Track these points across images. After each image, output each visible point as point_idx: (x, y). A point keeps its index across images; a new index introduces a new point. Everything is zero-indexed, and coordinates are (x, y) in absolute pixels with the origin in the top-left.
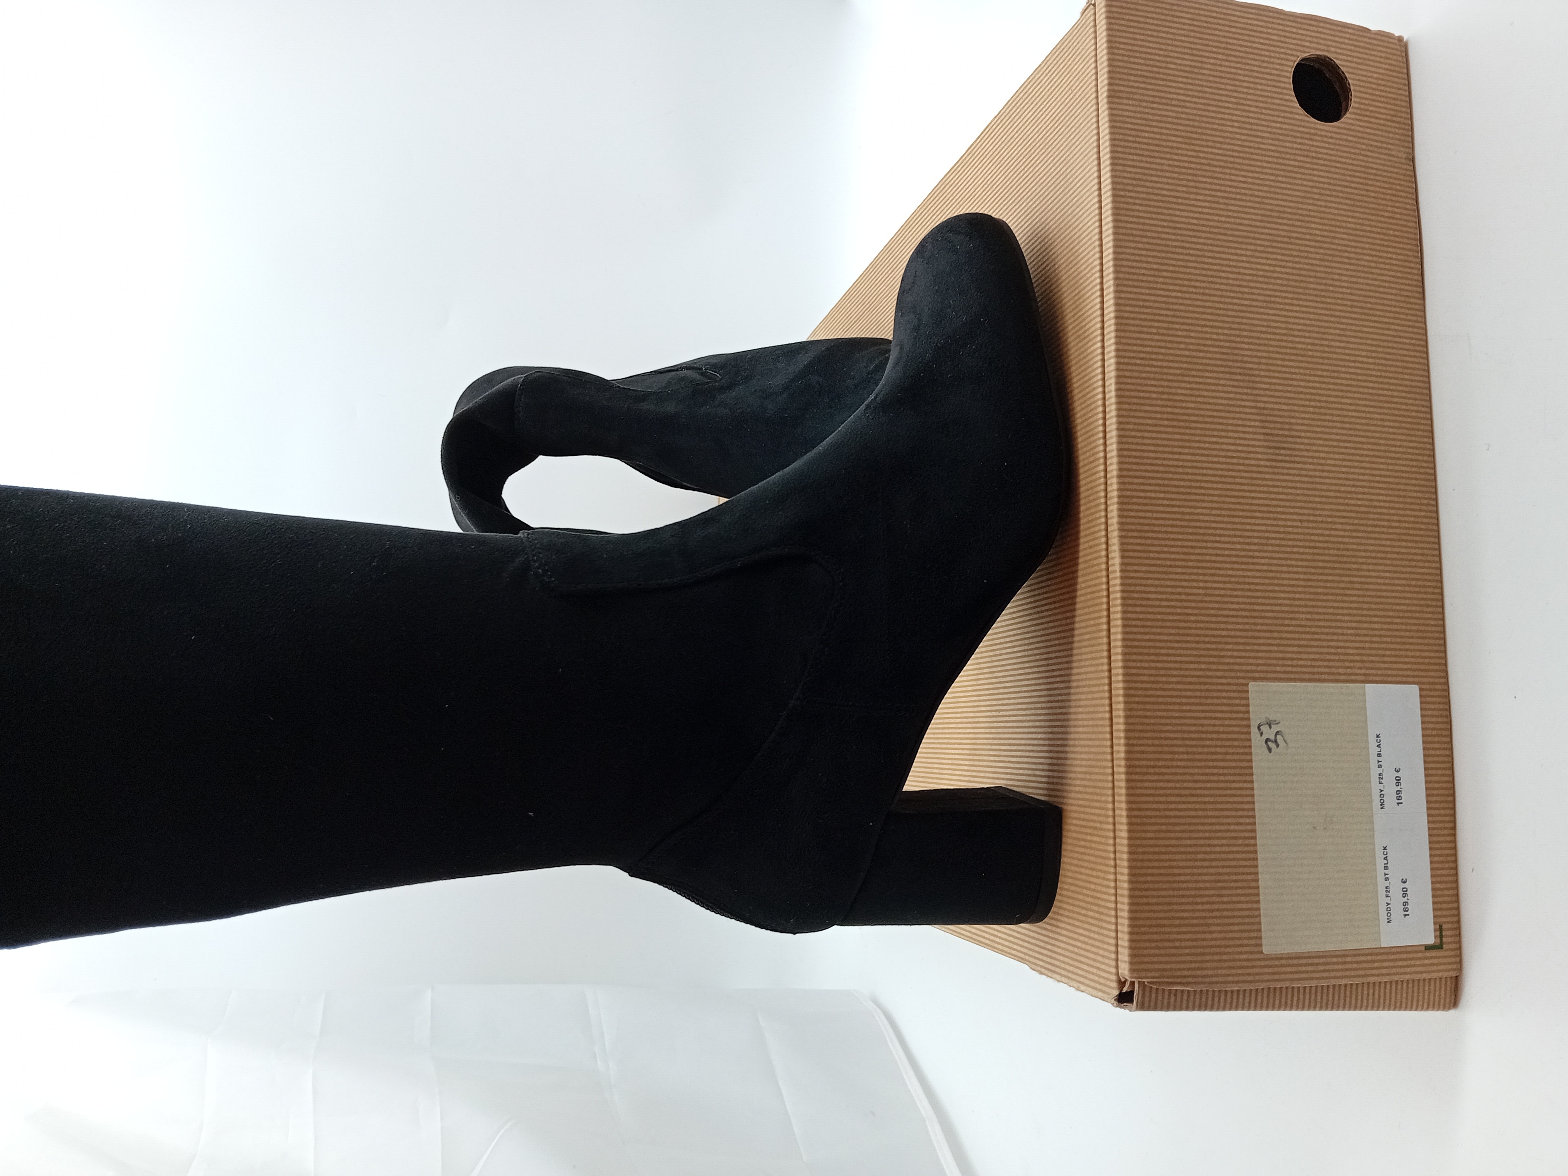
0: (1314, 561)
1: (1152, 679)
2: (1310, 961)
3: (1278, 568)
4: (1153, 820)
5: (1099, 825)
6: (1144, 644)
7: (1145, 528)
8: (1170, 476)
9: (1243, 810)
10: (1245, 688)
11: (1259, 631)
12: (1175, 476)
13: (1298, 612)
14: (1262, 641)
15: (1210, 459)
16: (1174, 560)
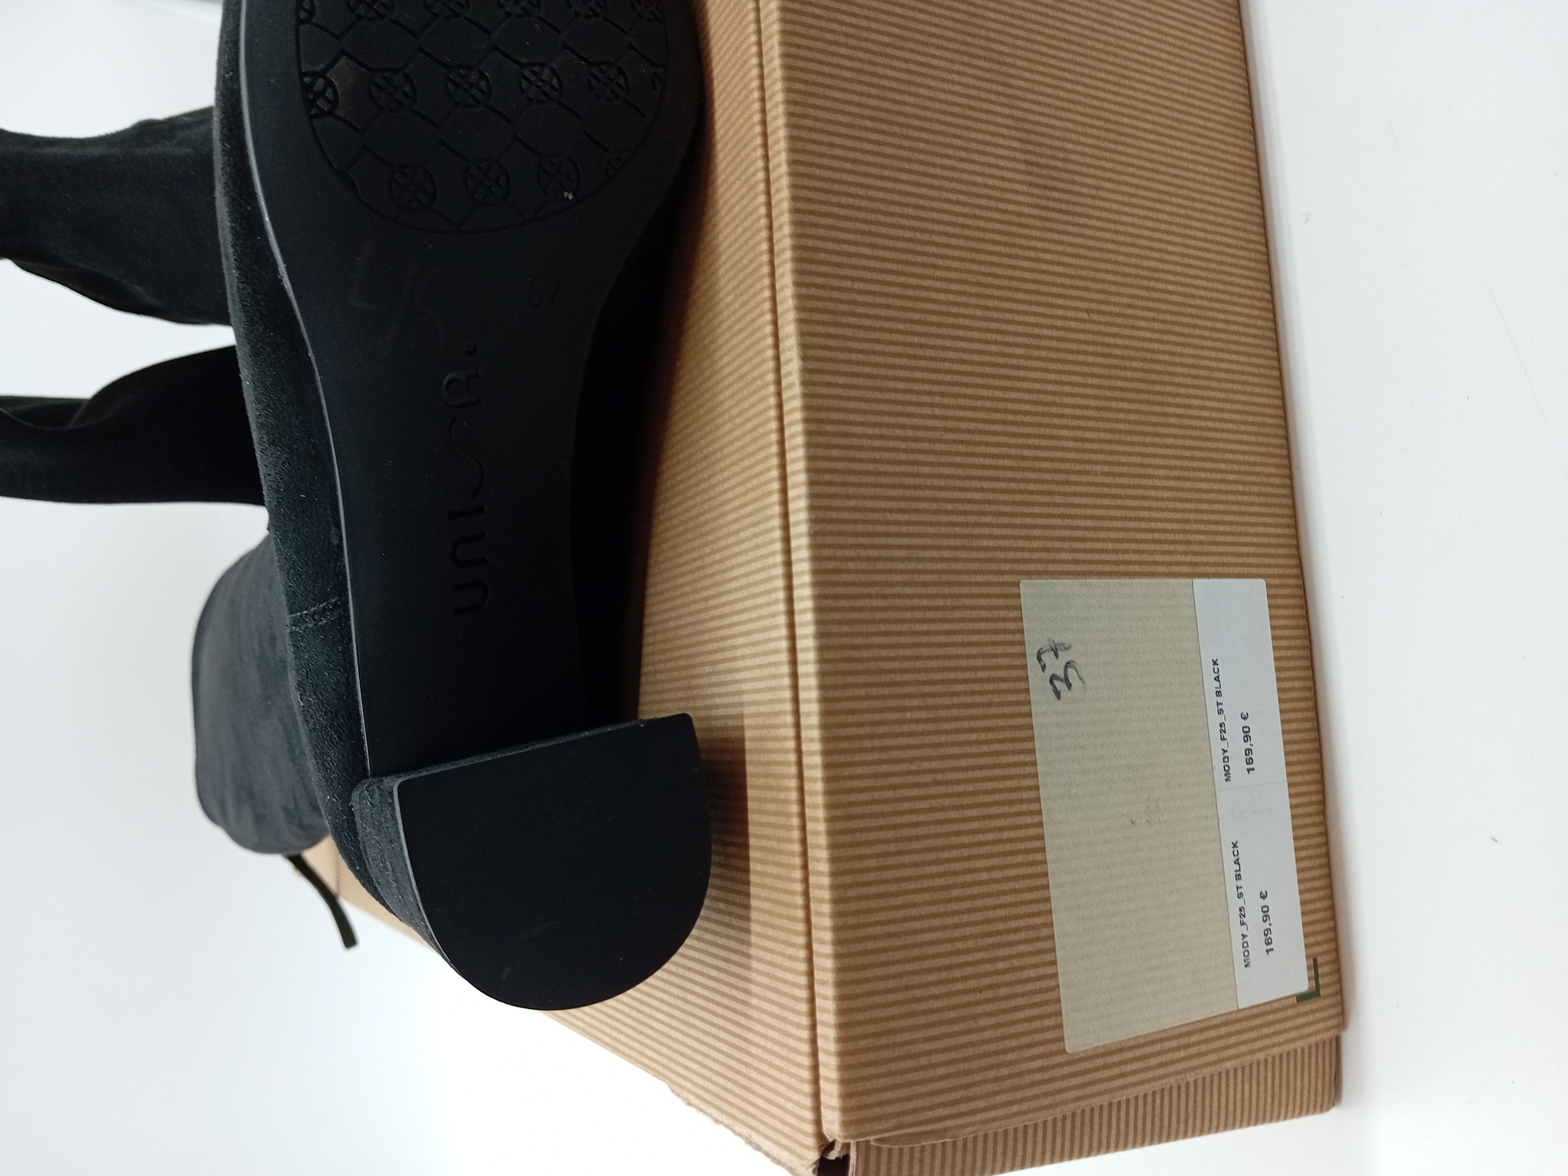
0: (1110, 377)
1: (863, 578)
2: (1138, 1053)
3: (1057, 388)
4: (872, 836)
5: (775, 844)
6: (846, 515)
7: (841, 307)
8: (881, 218)
9: (1021, 801)
10: (1014, 590)
11: (1032, 493)
12: (889, 220)
13: (1090, 462)
14: (1037, 510)
15: (944, 195)
16: (893, 367)
